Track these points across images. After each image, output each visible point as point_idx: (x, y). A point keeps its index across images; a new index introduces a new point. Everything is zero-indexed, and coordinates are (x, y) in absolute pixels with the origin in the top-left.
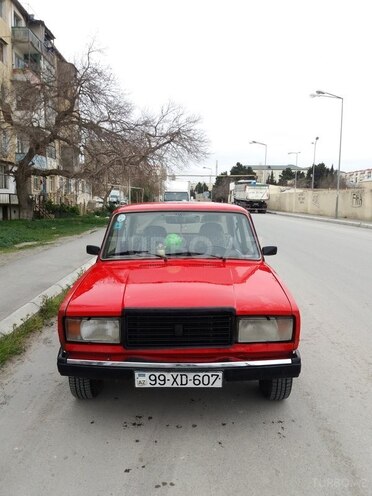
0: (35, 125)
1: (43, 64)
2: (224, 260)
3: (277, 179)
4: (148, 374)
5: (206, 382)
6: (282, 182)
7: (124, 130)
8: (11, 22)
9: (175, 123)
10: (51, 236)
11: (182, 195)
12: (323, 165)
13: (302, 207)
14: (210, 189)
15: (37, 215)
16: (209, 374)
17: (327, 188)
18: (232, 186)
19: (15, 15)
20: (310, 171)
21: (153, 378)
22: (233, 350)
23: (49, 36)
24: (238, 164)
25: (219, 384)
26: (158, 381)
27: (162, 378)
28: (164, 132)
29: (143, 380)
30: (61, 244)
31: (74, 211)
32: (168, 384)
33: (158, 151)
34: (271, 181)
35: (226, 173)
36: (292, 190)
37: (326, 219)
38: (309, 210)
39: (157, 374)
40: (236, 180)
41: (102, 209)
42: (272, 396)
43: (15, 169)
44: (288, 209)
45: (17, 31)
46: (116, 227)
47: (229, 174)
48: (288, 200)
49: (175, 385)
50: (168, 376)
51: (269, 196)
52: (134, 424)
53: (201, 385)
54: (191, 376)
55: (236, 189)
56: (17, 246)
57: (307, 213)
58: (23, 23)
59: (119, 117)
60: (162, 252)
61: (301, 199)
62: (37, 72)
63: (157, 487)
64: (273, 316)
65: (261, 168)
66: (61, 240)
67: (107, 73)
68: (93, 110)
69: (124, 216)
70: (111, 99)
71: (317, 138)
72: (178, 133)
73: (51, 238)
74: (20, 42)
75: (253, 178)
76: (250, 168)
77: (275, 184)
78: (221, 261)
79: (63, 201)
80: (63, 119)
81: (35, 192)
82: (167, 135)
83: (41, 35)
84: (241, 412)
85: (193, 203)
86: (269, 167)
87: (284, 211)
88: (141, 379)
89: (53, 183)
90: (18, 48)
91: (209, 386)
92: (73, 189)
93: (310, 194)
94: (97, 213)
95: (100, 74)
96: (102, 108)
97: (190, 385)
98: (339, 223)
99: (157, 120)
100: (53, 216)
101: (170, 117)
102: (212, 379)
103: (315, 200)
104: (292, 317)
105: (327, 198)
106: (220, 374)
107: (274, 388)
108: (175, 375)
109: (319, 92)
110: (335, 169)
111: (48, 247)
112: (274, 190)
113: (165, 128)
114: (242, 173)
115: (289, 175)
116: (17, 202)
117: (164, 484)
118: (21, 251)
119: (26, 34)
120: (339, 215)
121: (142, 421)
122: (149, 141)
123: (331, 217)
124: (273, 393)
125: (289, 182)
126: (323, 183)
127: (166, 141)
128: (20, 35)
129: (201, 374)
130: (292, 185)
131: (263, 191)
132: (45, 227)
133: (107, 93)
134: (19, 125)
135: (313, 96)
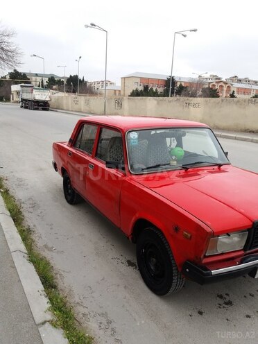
3: (45, 83)
12: (77, 76)
13: (76, 107)
20: (69, 80)
24: (15, 71)
35: (5, 77)
48: (65, 101)
55: (23, 91)
57: (81, 112)
61: (76, 102)
71: (80, 57)
76: (24, 74)
78: (216, 167)
86: (37, 75)
87: (62, 109)
103: (87, 103)
114: (19, 78)
115: (53, 83)
125: (54, 87)
135: (87, 26)
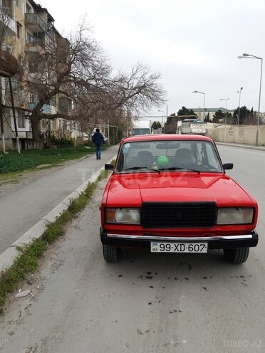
0: (44, 83)
1: (47, 40)
2: (199, 172)
3: (211, 118)
4: (159, 244)
5: (197, 249)
6: (215, 120)
7: (105, 85)
8: (24, 10)
9: (142, 80)
10: (59, 160)
11: (145, 131)
12: (245, 108)
13: (231, 138)
14: (163, 126)
15: (46, 147)
16: (199, 244)
17: (248, 124)
18: (180, 123)
19: (27, 5)
20: (236, 112)
21: (162, 246)
22: (213, 229)
23: (51, 19)
24: (183, 108)
25: (205, 251)
26: (166, 248)
27: (168, 246)
28: (134, 86)
29: (156, 248)
30: (68, 165)
31: (70, 143)
32: (172, 251)
33: (130, 100)
34: (207, 120)
35: (174, 114)
36: (223, 126)
37: (250, 147)
38: (237, 140)
39: (165, 244)
40: (182, 119)
41: (89, 141)
42: (235, 261)
43: (31, 114)
44: (221, 139)
45: (29, 17)
46: (124, 152)
47: (176, 115)
48: (221, 133)
49: (177, 251)
50: (172, 245)
51: (207, 130)
52: (147, 277)
53: (194, 251)
54: (187, 245)
55: (182, 126)
56: (38, 167)
57: (235, 143)
58: (32, 11)
59: (101, 76)
60: (156, 168)
61: (231, 133)
62: (43, 46)
63: (171, 312)
64: (240, 207)
65: (200, 110)
66: (67, 162)
67: (93, 45)
68: (84, 72)
69: (129, 144)
70: (96, 63)
71: (242, 88)
72: (144, 86)
73: (61, 162)
74: (31, 24)
75: (195, 118)
76: (192, 110)
77: (210, 122)
78: (196, 173)
79: (62, 136)
80: (62, 78)
81: (43, 130)
82: (136, 88)
83: (45, 18)
84: (215, 271)
85: (153, 135)
86: (206, 110)
87: (218, 141)
88: (155, 247)
89: (55, 124)
90: (30, 29)
91: (199, 252)
92: (68, 128)
93: (237, 129)
94: (86, 145)
95: (89, 46)
96: (90, 69)
97: (186, 251)
98: (258, 149)
99: (129, 78)
100: (56, 147)
101: (139, 75)
102: (201, 248)
103: (241, 133)
104: (252, 208)
105: (250, 131)
106: (206, 244)
107: (237, 255)
108: (177, 245)
109: (245, 55)
110: (254, 110)
111: (59, 167)
112: (210, 126)
113: (135, 83)
114: (186, 114)
115: (220, 115)
116: (31, 137)
117: (175, 311)
118: (42, 171)
119: (35, 18)
120: (259, 144)
121: (152, 275)
122: (124, 93)
123: (253, 145)
124: (236, 259)
125: (220, 120)
126: (245, 121)
127: (135, 92)
128: (31, 19)
129: (194, 244)
130: (222, 123)
131: (203, 127)
132: (53, 154)
133: (94, 59)
134: (33, 84)
135: (240, 57)
